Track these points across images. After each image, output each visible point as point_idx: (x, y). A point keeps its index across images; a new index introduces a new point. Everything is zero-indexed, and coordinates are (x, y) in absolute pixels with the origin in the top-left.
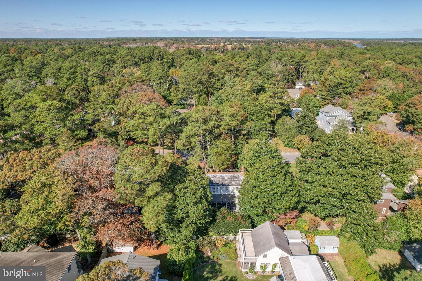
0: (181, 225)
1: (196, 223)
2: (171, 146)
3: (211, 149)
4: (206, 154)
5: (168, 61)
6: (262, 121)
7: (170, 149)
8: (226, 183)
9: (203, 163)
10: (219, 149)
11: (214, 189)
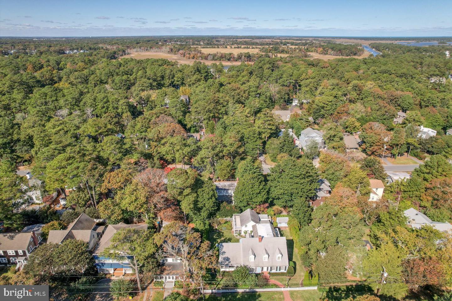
0: (201, 211)
1: (209, 210)
2: (188, 162)
3: (217, 166)
4: (214, 169)
5: (179, 80)
6: (255, 143)
7: (188, 164)
8: (227, 188)
9: (212, 175)
10: (222, 166)
11: (219, 192)
